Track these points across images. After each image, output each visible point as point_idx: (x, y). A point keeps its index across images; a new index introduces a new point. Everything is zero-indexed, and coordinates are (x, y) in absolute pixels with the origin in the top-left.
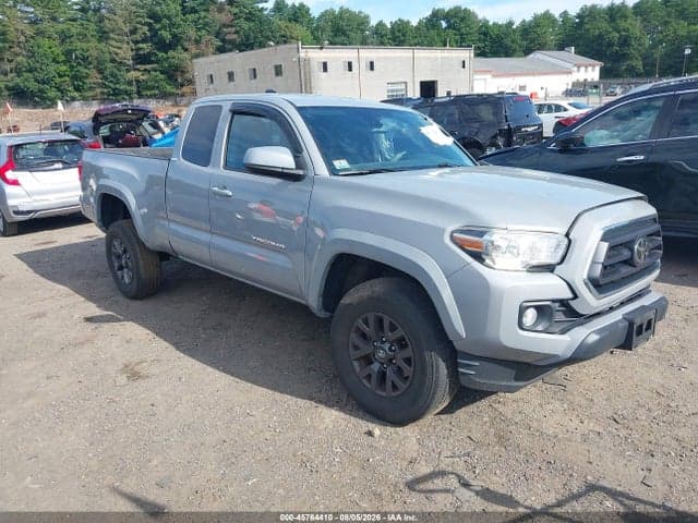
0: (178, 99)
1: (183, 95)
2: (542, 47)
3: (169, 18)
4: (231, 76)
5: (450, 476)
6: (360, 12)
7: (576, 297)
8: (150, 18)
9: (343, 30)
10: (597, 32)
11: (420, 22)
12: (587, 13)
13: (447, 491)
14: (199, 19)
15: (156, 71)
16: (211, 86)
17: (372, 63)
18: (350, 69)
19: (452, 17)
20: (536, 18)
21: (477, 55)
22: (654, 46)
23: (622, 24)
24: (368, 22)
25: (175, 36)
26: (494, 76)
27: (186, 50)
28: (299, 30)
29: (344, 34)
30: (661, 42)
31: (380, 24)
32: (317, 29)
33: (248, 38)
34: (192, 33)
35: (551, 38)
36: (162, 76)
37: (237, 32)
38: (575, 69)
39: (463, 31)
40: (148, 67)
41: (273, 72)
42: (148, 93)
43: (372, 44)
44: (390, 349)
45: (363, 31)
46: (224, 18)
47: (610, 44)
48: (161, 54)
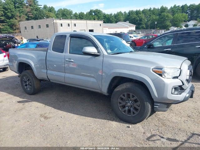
0: (14, 34)
1: (16, 33)
2: (120, 21)
3: (10, 9)
4: (32, 27)
5: (157, 136)
6: (70, 10)
7: (183, 84)
8: (4, 9)
9: (65, 14)
10: (134, 17)
11: (87, 13)
12: (131, 12)
13: (158, 140)
14: (20, 10)
15: (6, 25)
16: (26, 30)
17: (75, 24)
18: (69, 26)
19: (96, 12)
20: (118, 13)
21: (104, 23)
22: (148, 21)
23: (140, 15)
24: (72, 13)
25: (12, 15)
26: (109, 28)
27: (16, 19)
28: (52, 14)
29: (65, 16)
30: (149, 20)
31: (76, 13)
32: (57, 14)
33: (36, 16)
34: (18, 14)
35: (122, 18)
36: (9, 27)
37: (32, 14)
38: (129, 27)
39: (99, 16)
40: (4, 24)
41: (46, 26)
42: (4, 32)
43: (74, 19)
44: (132, 103)
45: (71, 15)
46: (28, 10)
47: (137, 21)
48: (8, 20)
